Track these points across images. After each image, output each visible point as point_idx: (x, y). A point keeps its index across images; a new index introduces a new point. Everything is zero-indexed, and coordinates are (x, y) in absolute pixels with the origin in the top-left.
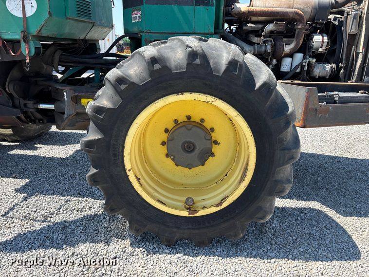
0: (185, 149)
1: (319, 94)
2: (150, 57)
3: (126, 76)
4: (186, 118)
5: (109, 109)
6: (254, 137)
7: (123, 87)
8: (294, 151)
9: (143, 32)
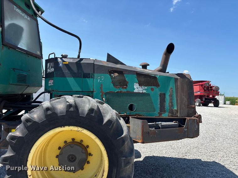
0: (69, 159)
1: (149, 124)
2: (46, 107)
3: (32, 118)
4: (71, 140)
5: (20, 137)
6: (106, 150)
7: (29, 124)
8: (129, 158)
9: (53, 91)
